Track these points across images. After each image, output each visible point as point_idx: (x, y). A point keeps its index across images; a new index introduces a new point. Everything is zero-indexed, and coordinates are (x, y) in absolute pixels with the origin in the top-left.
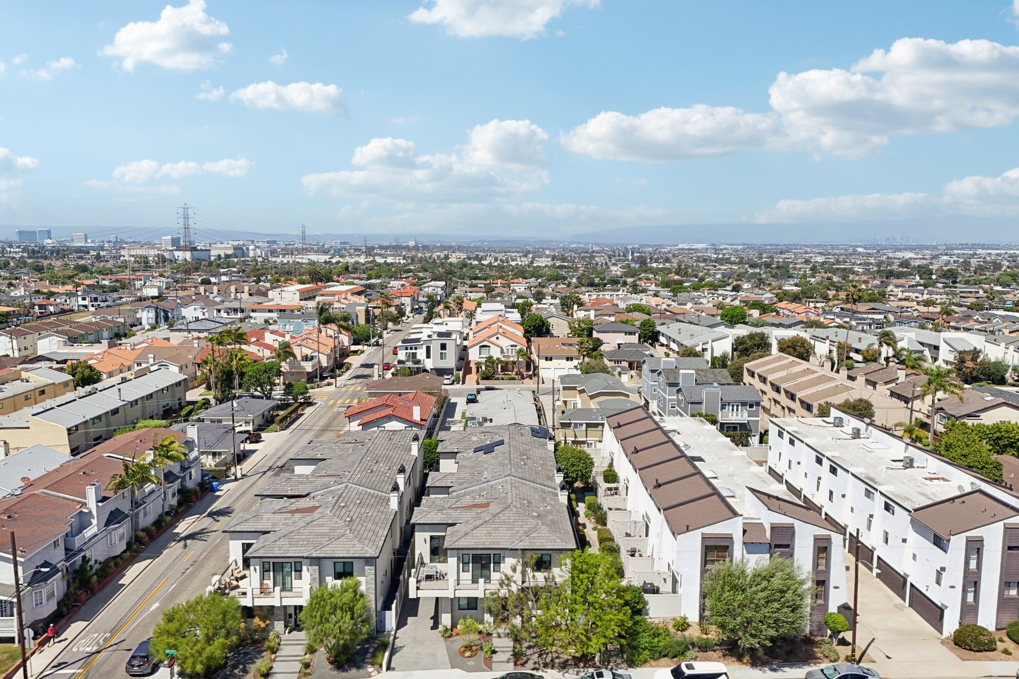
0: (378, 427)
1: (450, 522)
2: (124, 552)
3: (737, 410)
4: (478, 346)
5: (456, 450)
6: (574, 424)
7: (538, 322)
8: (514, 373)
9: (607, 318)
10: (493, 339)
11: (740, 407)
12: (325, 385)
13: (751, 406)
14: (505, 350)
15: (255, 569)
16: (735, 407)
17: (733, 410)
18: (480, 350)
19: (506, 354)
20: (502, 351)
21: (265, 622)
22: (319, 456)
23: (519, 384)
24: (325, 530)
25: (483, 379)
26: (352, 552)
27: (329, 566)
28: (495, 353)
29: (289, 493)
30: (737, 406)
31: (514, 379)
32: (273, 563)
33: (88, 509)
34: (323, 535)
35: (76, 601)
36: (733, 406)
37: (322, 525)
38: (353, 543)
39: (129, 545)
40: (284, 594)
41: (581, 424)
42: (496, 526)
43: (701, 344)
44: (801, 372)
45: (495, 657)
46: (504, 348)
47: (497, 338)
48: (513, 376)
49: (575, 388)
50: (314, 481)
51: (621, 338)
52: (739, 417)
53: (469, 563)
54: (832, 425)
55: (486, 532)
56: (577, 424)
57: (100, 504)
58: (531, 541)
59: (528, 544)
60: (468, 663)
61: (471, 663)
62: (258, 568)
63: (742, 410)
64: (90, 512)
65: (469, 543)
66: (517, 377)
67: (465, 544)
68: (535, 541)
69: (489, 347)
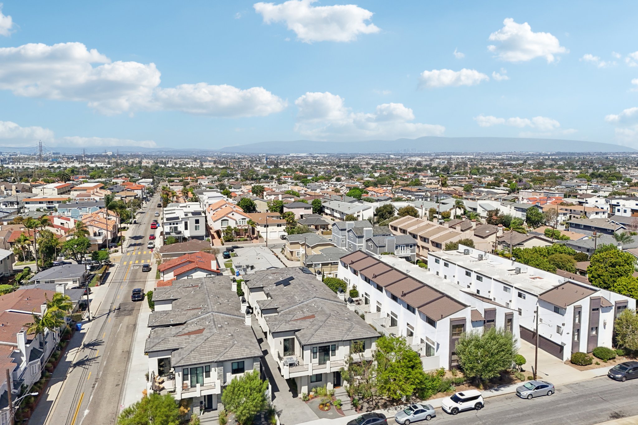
0: (188, 276)
4: (220, 221)
6: (315, 264)
7: (248, 203)
8: (246, 236)
9: (289, 199)
10: (230, 215)
11: (405, 247)
12: (113, 252)
13: (411, 247)
14: (238, 222)
15: (179, 375)
16: (403, 248)
17: (401, 250)
18: (222, 222)
19: (239, 225)
20: (236, 223)
21: (187, 409)
22: (172, 298)
23: (250, 243)
24: (219, 343)
25: (226, 241)
26: (245, 354)
27: (229, 366)
28: (232, 224)
29: (172, 323)
31: (246, 240)
32: (190, 368)
33: (19, 350)
34: (220, 346)
35: (24, 417)
37: (216, 340)
38: (242, 349)
39: (43, 373)
40: (203, 388)
41: (319, 264)
42: (328, 328)
43: (356, 212)
45: (343, 408)
46: (237, 221)
47: (233, 214)
48: (246, 238)
49: (298, 243)
50: (186, 314)
51: (302, 212)
52: (405, 254)
53: (317, 353)
54: (463, 254)
55: (324, 332)
56: (316, 264)
57: (28, 345)
58: (353, 334)
60: (329, 414)
61: (330, 413)
62: (181, 373)
63: (406, 249)
64: (21, 352)
65: (317, 340)
67: (315, 341)
68: (356, 334)
69: (228, 220)
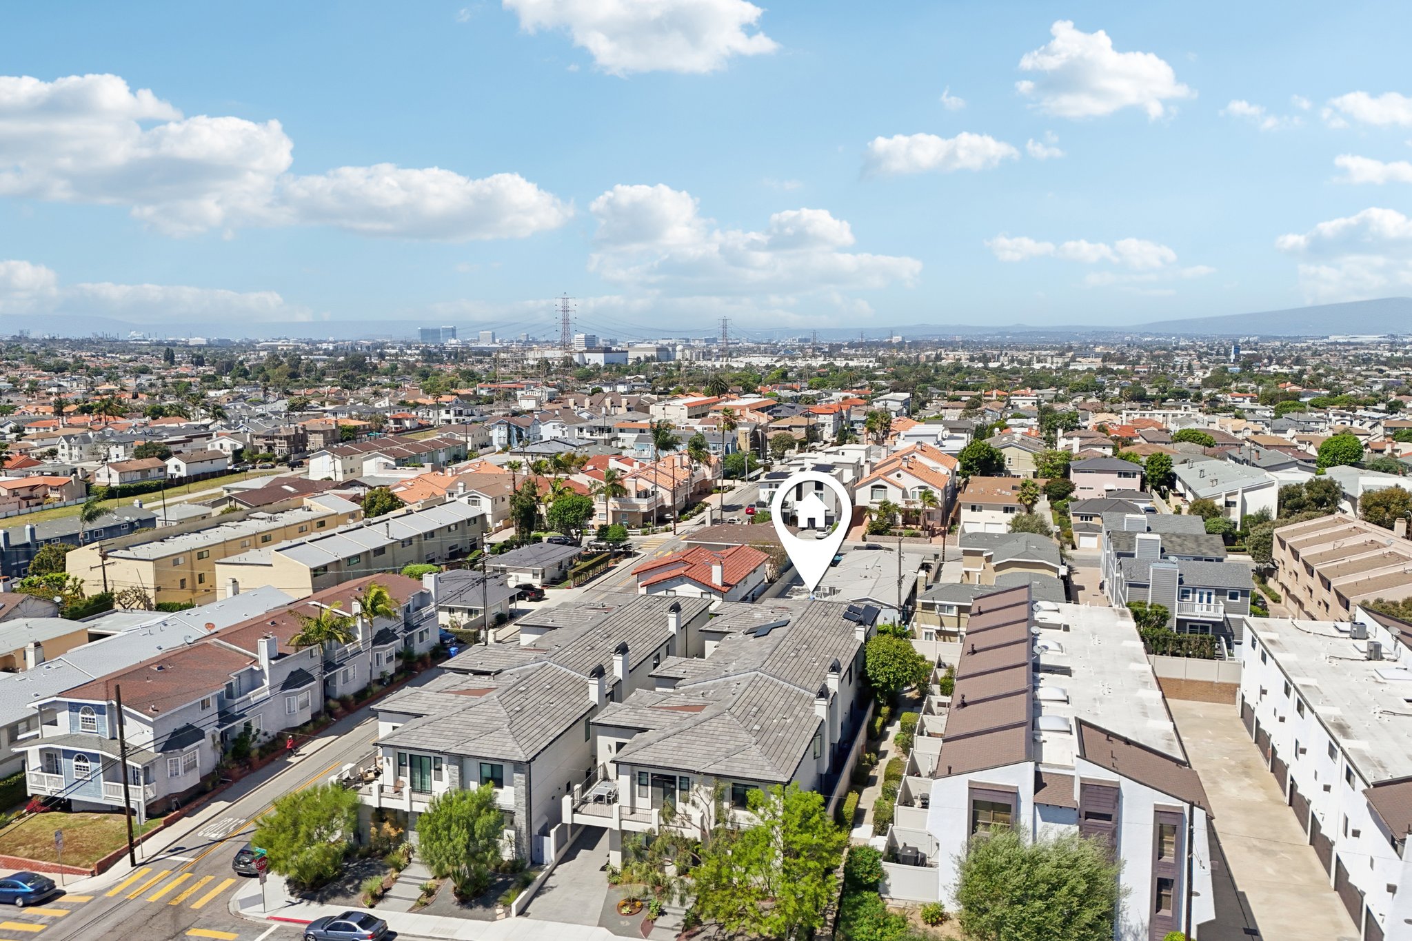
0: (667, 590)
1: (641, 726)
2: (306, 724)
3: (1209, 601)
4: (870, 486)
5: (726, 630)
6: (940, 605)
7: (982, 453)
8: (919, 527)
9: (1100, 450)
10: (893, 477)
11: (1213, 597)
12: (663, 531)
13: (1233, 596)
14: (910, 494)
15: (388, 761)
16: (1205, 597)
17: (1201, 601)
18: (872, 491)
19: (911, 499)
20: (905, 495)
21: (396, 830)
22: (550, 624)
23: (925, 543)
25: (872, 533)
27: (472, 768)
28: (894, 497)
29: (478, 668)
30: (1209, 594)
31: (918, 535)
32: (411, 756)
33: (259, 666)
34: (475, 726)
35: (227, 777)
36: (1201, 594)
37: (478, 713)
38: (505, 740)
40: (415, 796)
41: (950, 607)
42: (693, 738)
43: (1224, 494)
44: (1358, 546)
46: (908, 490)
47: (899, 476)
48: (917, 531)
49: (980, 554)
50: (513, 655)
51: (1112, 482)
52: (1212, 612)
53: (647, 785)
54: (1347, 635)
56: (944, 605)
57: (273, 662)
58: (730, 764)
59: (723, 768)
62: (391, 759)
63: (1217, 602)
64: (262, 671)
65: (646, 758)
66: (922, 533)
67: (641, 757)
68: (735, 764)
